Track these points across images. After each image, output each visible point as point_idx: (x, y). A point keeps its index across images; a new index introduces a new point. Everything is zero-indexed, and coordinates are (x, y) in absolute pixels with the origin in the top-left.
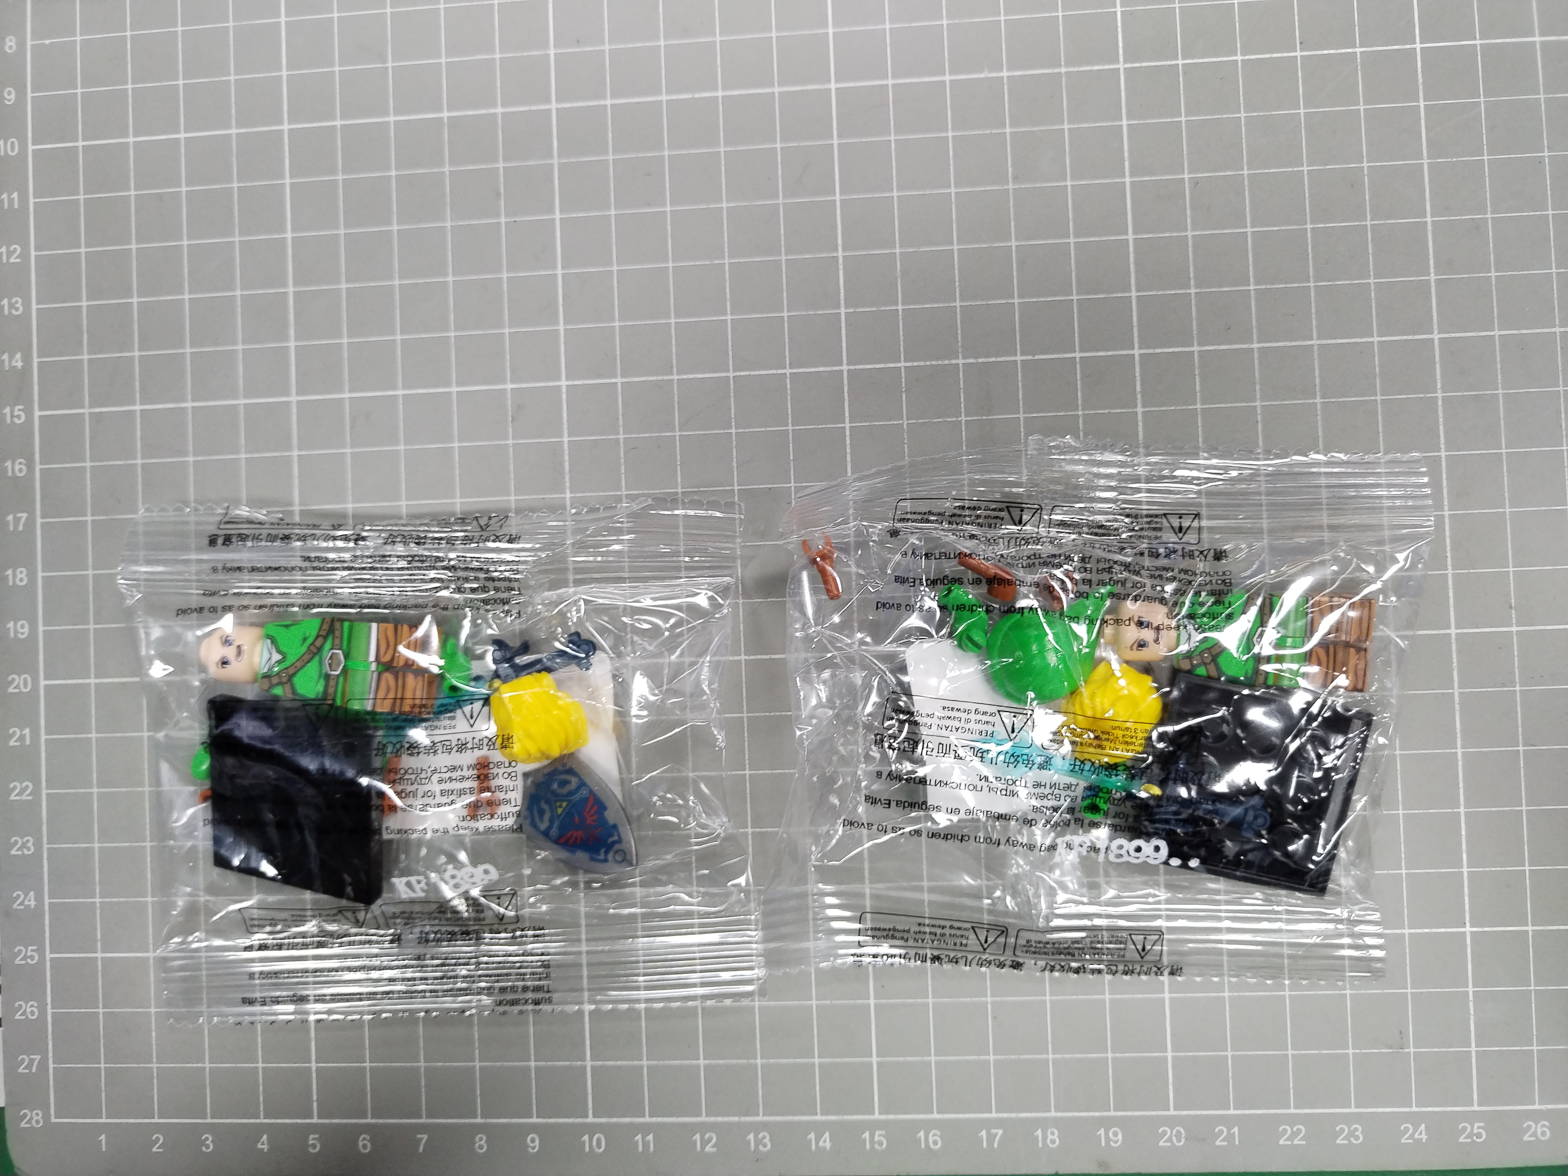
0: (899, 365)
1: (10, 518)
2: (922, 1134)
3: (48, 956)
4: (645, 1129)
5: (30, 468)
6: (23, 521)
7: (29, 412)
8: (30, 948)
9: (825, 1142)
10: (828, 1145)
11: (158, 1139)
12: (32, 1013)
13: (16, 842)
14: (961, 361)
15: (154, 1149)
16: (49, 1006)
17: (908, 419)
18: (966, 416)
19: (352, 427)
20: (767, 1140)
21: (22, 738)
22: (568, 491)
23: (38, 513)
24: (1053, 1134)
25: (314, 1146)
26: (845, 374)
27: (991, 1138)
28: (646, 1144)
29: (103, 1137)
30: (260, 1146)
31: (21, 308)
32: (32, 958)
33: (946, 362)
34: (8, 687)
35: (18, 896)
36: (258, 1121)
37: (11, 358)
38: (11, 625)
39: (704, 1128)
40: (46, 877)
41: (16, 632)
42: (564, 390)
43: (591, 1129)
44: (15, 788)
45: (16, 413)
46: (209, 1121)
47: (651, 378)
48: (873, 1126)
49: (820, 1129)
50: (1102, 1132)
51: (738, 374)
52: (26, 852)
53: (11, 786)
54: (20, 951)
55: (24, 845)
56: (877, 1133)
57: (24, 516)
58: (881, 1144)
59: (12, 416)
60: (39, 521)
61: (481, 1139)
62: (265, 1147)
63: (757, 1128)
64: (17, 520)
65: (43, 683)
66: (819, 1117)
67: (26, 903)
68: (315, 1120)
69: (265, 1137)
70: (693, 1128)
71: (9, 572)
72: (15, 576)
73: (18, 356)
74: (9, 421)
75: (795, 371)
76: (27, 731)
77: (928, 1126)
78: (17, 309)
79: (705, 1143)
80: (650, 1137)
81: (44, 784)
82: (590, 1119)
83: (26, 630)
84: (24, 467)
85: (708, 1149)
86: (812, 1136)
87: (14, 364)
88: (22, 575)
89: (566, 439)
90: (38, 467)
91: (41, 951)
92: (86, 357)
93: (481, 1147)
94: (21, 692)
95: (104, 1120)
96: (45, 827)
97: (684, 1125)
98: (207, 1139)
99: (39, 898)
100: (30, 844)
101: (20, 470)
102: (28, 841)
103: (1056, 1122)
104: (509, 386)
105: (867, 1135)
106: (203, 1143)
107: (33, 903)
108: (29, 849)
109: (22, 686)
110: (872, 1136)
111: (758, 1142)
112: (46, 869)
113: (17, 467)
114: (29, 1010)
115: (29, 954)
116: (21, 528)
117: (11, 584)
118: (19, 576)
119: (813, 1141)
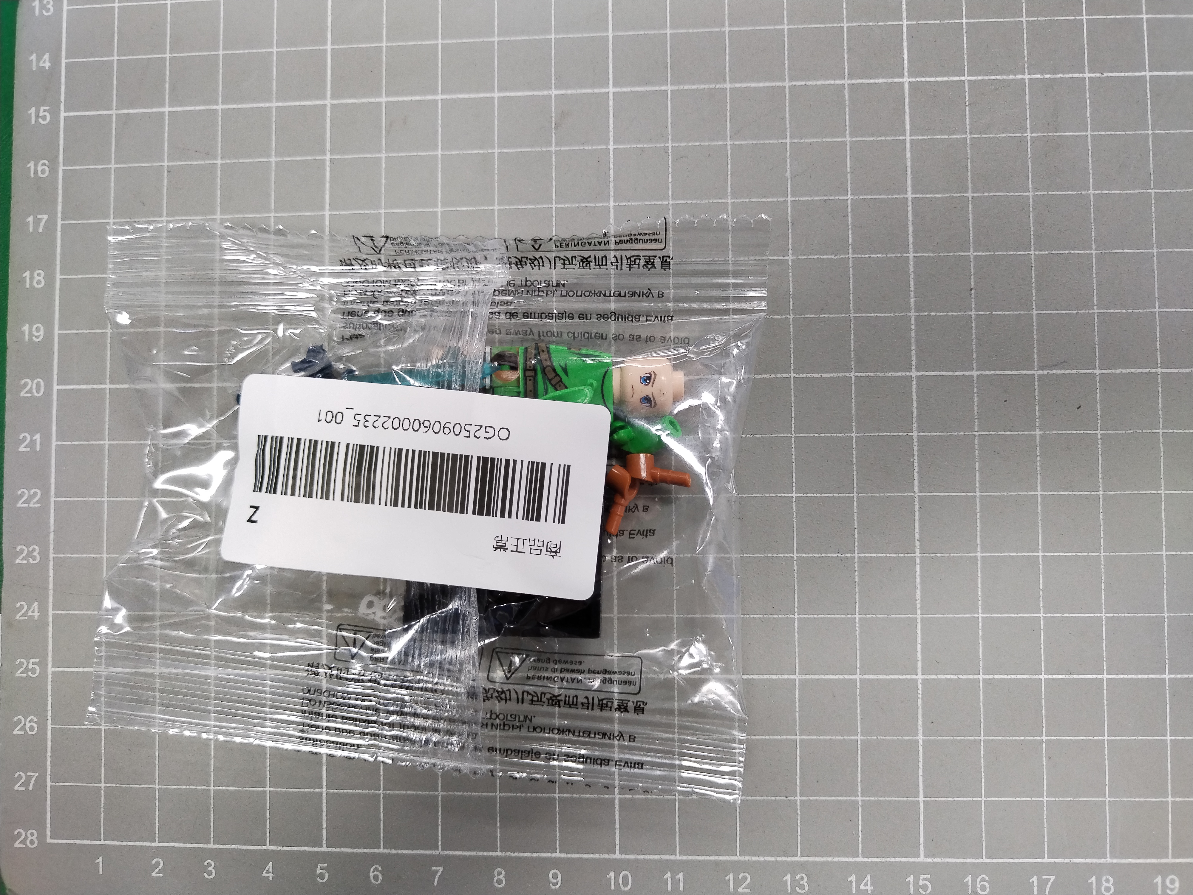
0: (963, 78)
1: (30, 219)
2: (969, 879)
3: (50, 669)
4: (674, 867)
5: (54, 169)
6: (44, 221)
7: (55, 113)
8: (32, 661)
9: (866, 885)
10: (869, 888)
11: (158, 863)
12: (32, 728)
13: (22, 551)
14: (1027, 77)
15: (154, 874)
16: (49, 722)
17: (971, 133)
18: (1031, 132)
19: (388, 132)
20: (804, 882)
21: (32, 443)
22: (612, 200)
23: (59, 215)
24: (1107, 881)
25: (322, 876)
26: (907, 86)
27: (1042, 884)
28: (675, 883)
29: (100, 859)
30: (264, 874)
31: (52, 9)
32: (33, 671)
33: (1011, 77)
34: (21, 391)
35: (22, 607)
36: (264, 848)
37: (38, 60)
38: (26, 328)
39: (737, 867)
40: (51, 587)
41: (31, 334)
42: (611, 97)
43: (618, 866)
44: (23, 495)
45: (41, 114)
46: (212, 846)
47: (702, 87)
48: (917, 869)
49: (861, 870)
50: (1159, 879)
51: (794, 83)
52: (31, 561)
53: (19, 493)
54: (21, 664)
55: (30, 554)
56: (922, 877)
57: (45, 217)
58: (925, 887)
59: (37, 116)
60: (60, 222)
61: (499, 874)
62: (271, 875)
63: (793, 868)
64: (37, 222)
65: (56, 387)
66: (860, 859)
67: (30, 614)
68: (324, 849)
69: (270, 864)
70: (724, 868)
71: (27, 274)
72: (32, 278)
73: (47, 56)
74: (33, 122)
75: (853, 82)
76: (37, 437)
77: (976, 870)
78: (48, 10)
79: (738, 883)
80: (681, 875)
81: (53, 492)
82: (617, 856)
83: (42, 333)
84: (47, 169)
85: (740, 890)
86: (853, 878)
87: (41, 64)
88: (40, 276)
89: (611, 147)
90: (61, 168)
91: (43, 664)
92: (116, 58)
93: (499, 882)
94: (33, 396)
95: (102, 842)
96: (52, 536)
97: (717, 863)
98: (209, 865)
99: (43, 609)
100: (35, 554)
101: (43, 171)
102: (34, 550)
103: (1112, 869)
104: (554, 92)
105: (911, 878)
106: (205, 869)
107: (36, 614)
108: (34, 558)
109: (34, 391)
110: (916, 880)
111: (795, 883)
112: (51, 579)
113: (40, 169)
114: (28, 725)
115: (31, 666)
116: (40, 230)
117: (28, 286)
118: (37, 278)
119: (854, 884)
